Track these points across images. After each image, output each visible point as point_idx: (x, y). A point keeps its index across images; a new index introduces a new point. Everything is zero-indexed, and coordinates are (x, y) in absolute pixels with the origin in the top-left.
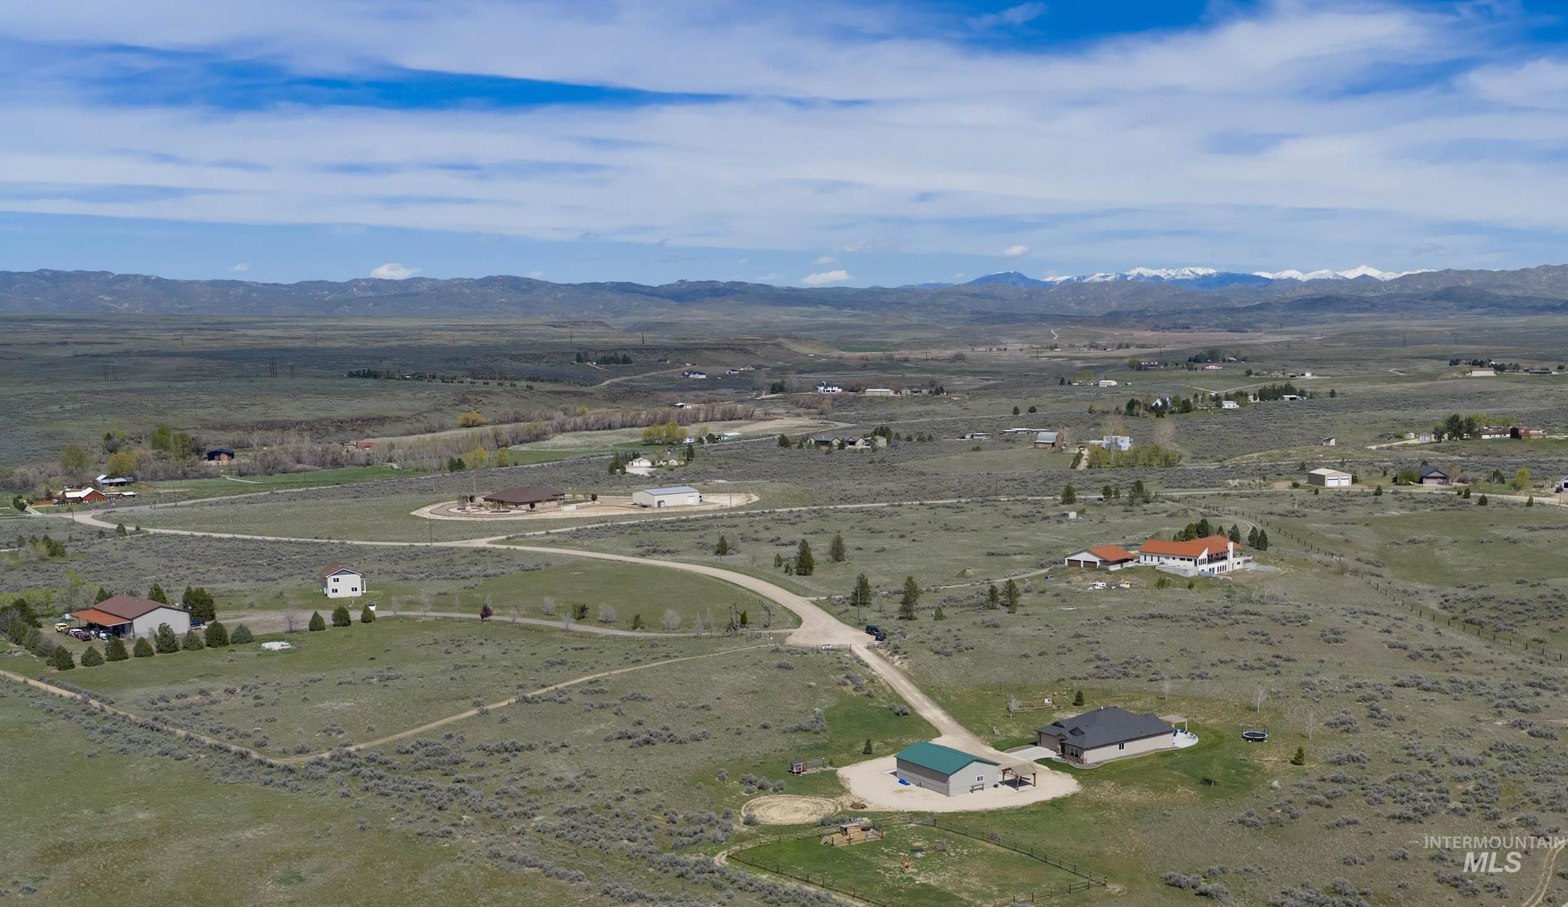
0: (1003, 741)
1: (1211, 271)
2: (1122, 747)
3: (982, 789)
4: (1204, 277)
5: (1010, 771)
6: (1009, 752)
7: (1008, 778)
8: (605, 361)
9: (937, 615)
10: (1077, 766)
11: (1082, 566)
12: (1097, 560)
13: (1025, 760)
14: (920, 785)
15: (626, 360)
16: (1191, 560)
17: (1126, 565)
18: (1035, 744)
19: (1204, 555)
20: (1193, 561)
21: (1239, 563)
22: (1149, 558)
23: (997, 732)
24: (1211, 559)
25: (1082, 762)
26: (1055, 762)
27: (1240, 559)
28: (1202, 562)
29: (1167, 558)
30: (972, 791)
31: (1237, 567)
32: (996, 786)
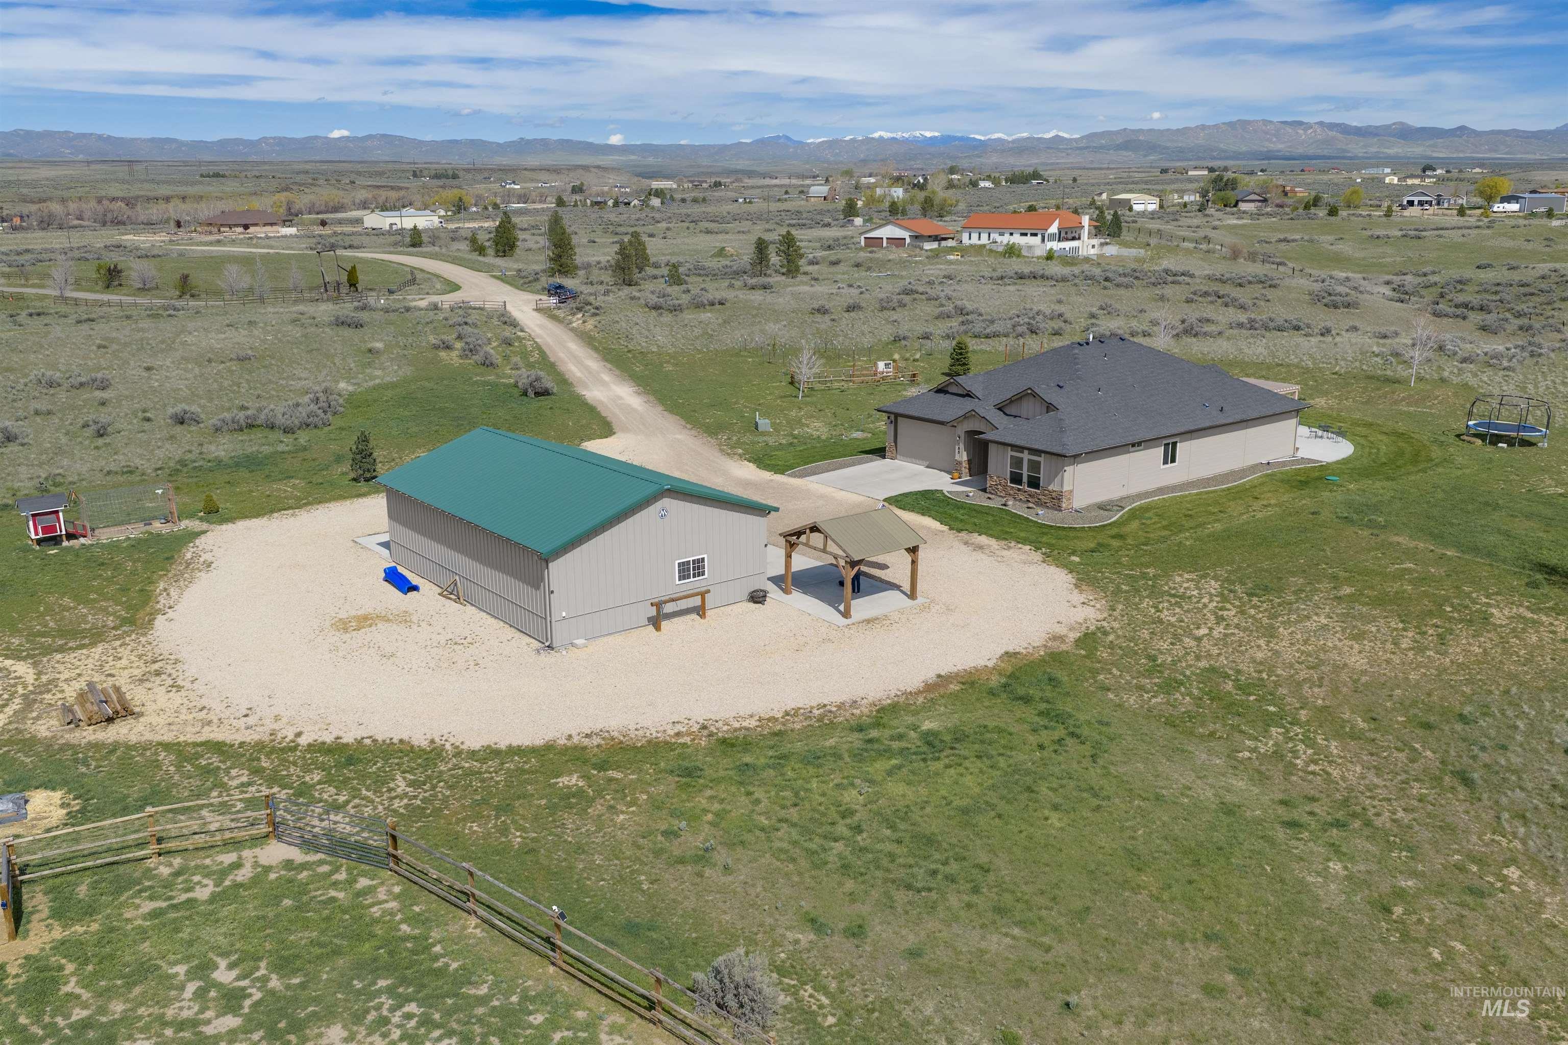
0: (781, 447)
1: (936, 134)
2: (1170, 457)
3: (700, 611)
4: (931, 138)
5: (816, 539)
6: (802, 476)
7: (802, 561)
8: (437, 176)
9: (671, 276)
10: (1042, 515)
11: (885, 245)
12: (905, 234)
13: (853, 498)
14: (451, 592)
15: (455, 177)
16: (1036, 235)
17: (944, 243)
18: (880, 452)
19: (1054, 229)
20: (1040, 236)
21: (1093, 246)
22: (975, 236)
23: (764, 423)
24: (1062, 236)
25: (1055, 502)
26: (959, 506)
27: (1095, 242)
28: (1052, 237)
29: (1002, 234)
30: (656, 622)
31: (1092, 252)
32: (757, 597)
